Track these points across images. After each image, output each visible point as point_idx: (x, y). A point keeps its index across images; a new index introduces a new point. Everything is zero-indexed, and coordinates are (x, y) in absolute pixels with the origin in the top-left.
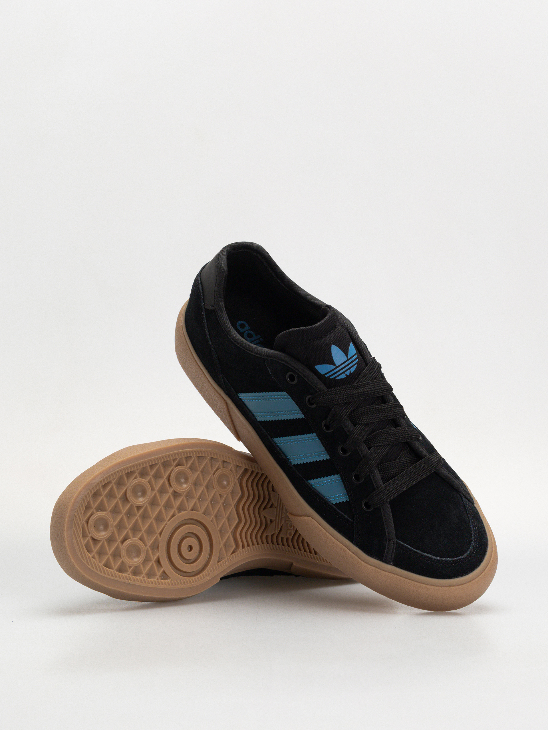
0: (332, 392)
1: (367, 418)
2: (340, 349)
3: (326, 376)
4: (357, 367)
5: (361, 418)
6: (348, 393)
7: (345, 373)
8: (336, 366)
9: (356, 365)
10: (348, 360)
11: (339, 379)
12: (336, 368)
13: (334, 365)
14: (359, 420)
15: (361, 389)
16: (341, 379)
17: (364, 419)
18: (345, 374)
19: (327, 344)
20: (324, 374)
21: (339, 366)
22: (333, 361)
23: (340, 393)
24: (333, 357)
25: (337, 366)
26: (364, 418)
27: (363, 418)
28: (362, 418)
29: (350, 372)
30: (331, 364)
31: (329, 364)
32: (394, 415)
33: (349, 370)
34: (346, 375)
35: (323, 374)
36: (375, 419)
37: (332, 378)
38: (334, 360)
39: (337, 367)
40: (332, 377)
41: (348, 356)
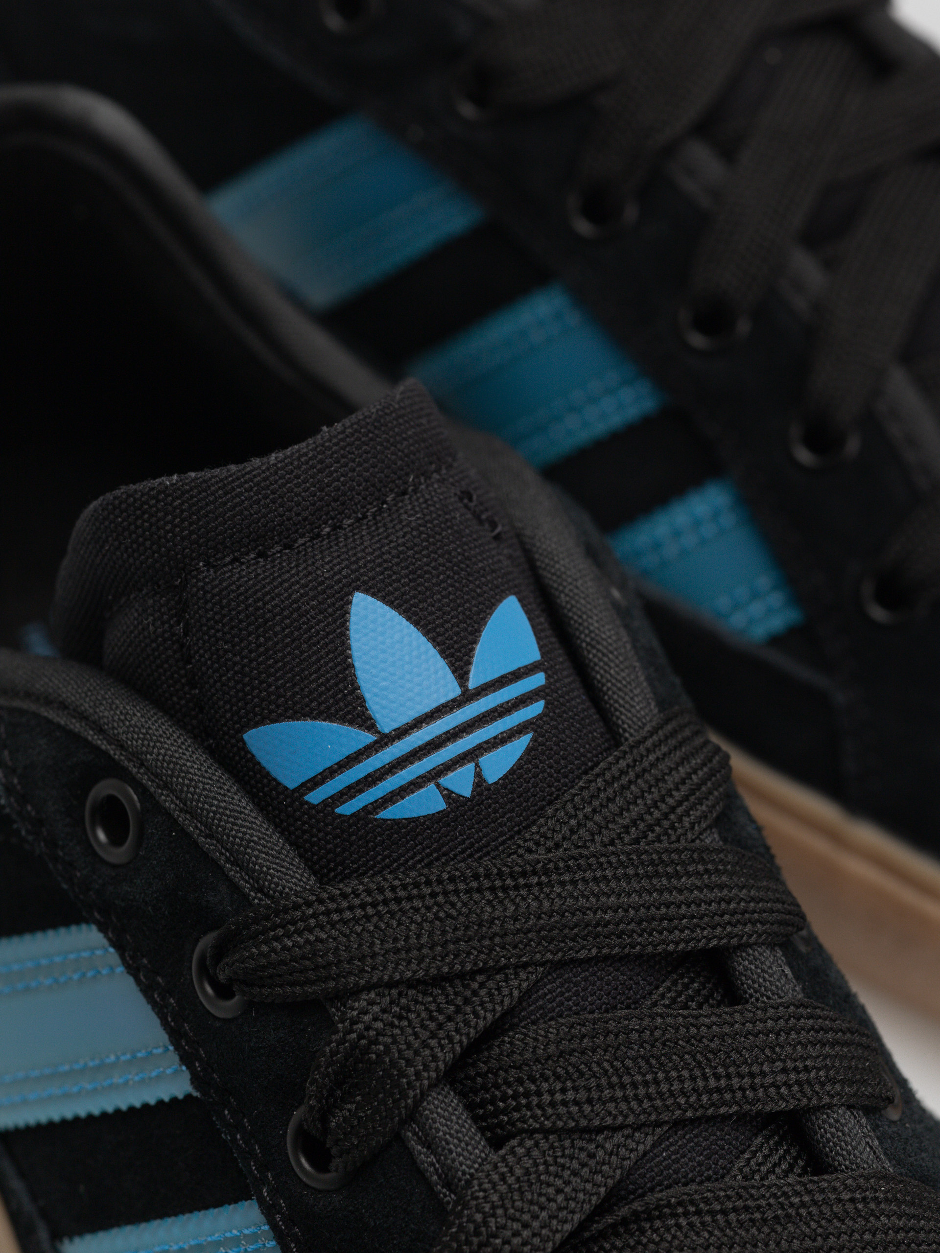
0: (345, 904)
1: (582, 1095)
2: (416, 624)
3: (315, 797)
4: (529, 750)
5: (539, 1094)
6: (449, 916)
7: (442, 781)
8: (379, 732)
9: (525, 741)
10: (467, 697)
11: (396, 822)
12: (376, 742)
13: (366, 722)
14: (528, 1106)
15: (547, 890)
16: (410, 820)
17: (564, 1103)
18: (438, 786)
19: (321, 583)
20: (303, 785)
21: (402, 732)
22: (361, 701)
23: (392, 914)
24: (359, 673)
25: (387, 730)
26: (564, 1091)
27: (558, 1097)
28: (551, 1092)
29: (478, 774)
30: (343, 720)
31: (330, 718)
32: (789, 1087)
33: (471, 766)
34: (449, 795)
35: (291, 783)
36: (646, 1104)
37: (353, 815)
38: (367, 696)
39: (385, 740)
40: (347, 809)
41: (467, 673)
